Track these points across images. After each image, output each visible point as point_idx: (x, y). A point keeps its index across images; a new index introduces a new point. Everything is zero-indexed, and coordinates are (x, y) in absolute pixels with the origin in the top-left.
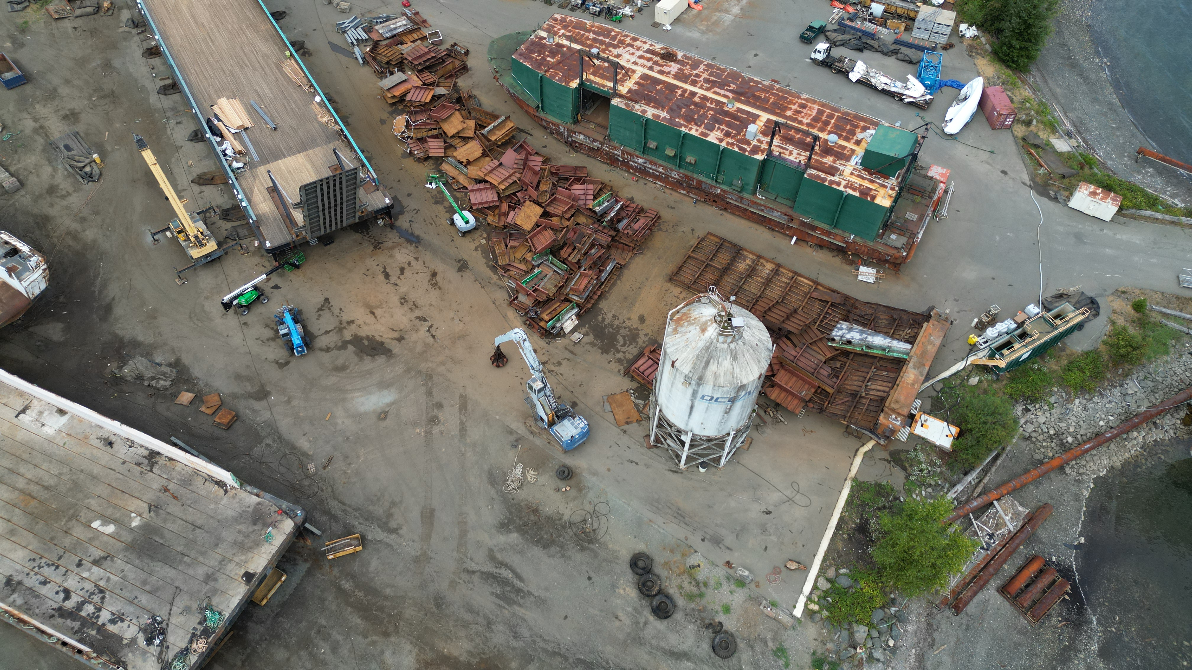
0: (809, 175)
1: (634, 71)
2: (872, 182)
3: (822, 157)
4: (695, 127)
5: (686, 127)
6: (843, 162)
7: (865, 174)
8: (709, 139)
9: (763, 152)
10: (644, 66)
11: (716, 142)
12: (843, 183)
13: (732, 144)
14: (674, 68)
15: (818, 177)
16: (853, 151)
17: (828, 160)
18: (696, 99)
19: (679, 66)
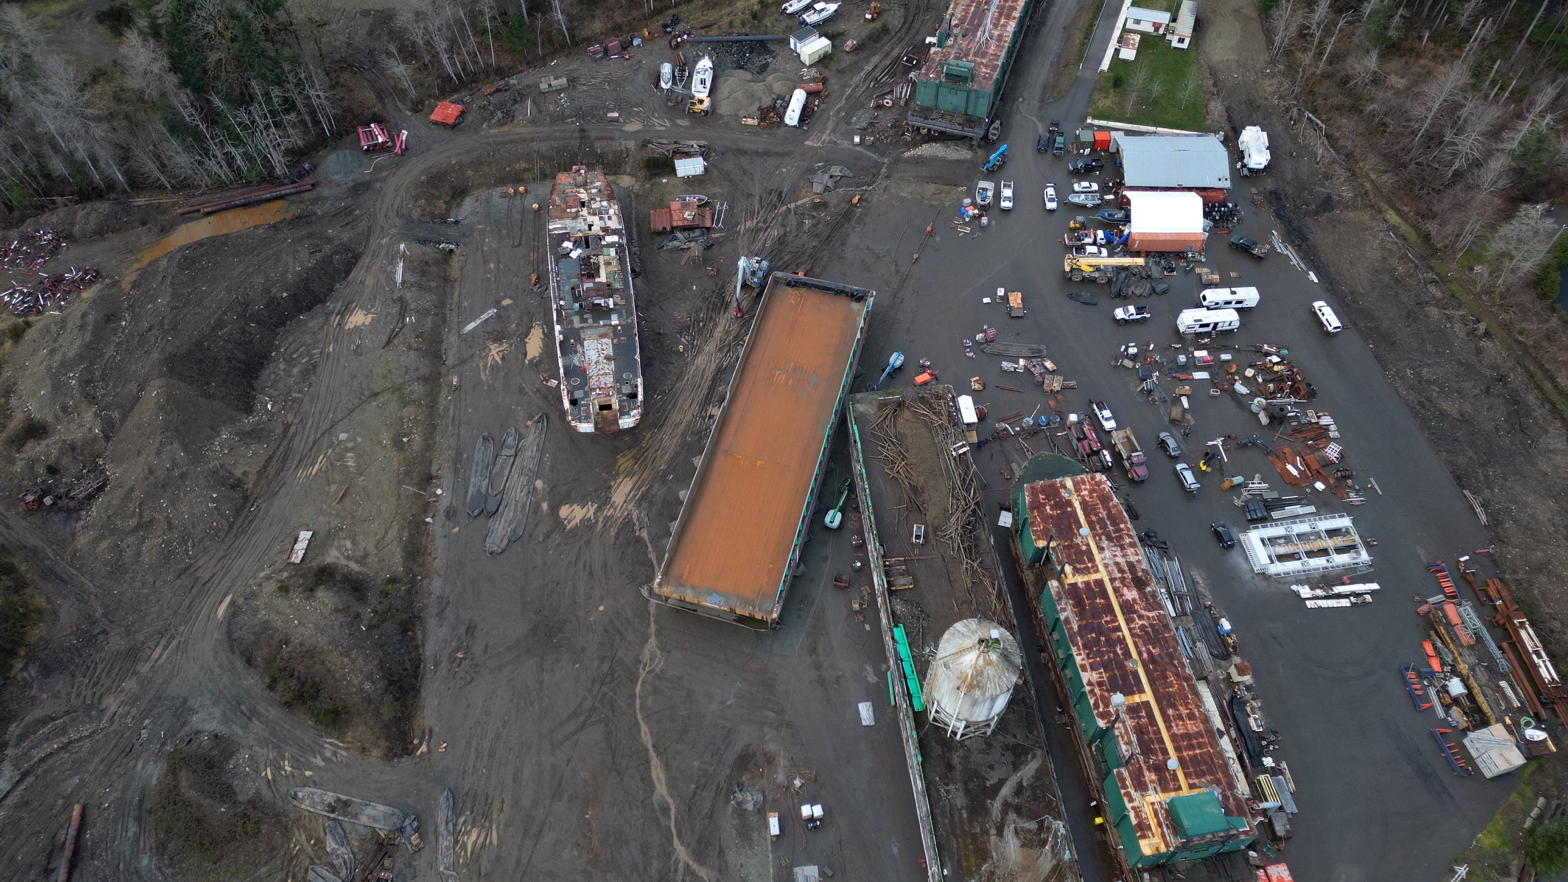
0: (1120, 774)
1: (1097, 571)
2: (1160, 825)
3: (1149, 770)
4: (1083, 656)
5: (1079, 649)
6: (1158, 789)
7: (1162, 815)
8: (1082, 674)
9: (1109, 722)
10: (1109, 573)
11: (1085, 682)
12: (1136, 804)
13: (1095, 695)
14: (1131, 594)
15: (1123, 780)
16: (1179, 788)
17: (1150, 776)
18: (1114, 636)
19: (1137, 597)
